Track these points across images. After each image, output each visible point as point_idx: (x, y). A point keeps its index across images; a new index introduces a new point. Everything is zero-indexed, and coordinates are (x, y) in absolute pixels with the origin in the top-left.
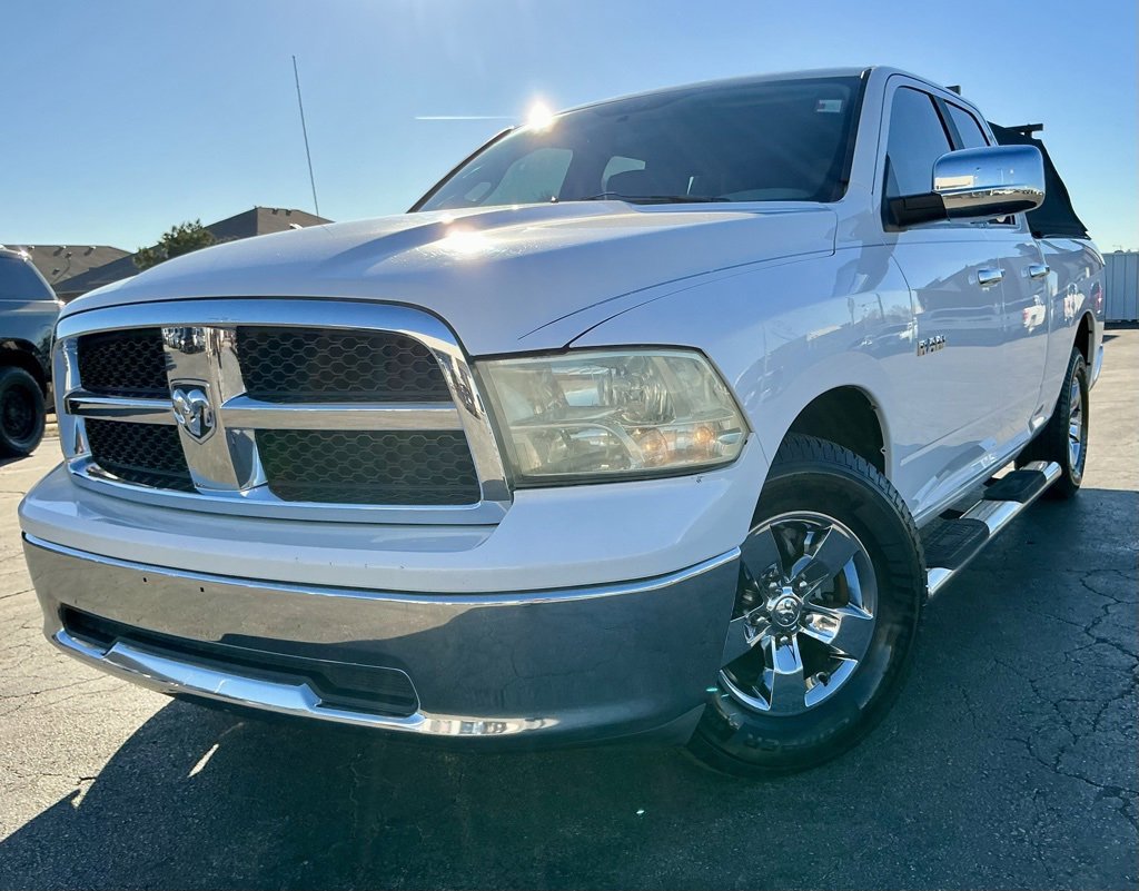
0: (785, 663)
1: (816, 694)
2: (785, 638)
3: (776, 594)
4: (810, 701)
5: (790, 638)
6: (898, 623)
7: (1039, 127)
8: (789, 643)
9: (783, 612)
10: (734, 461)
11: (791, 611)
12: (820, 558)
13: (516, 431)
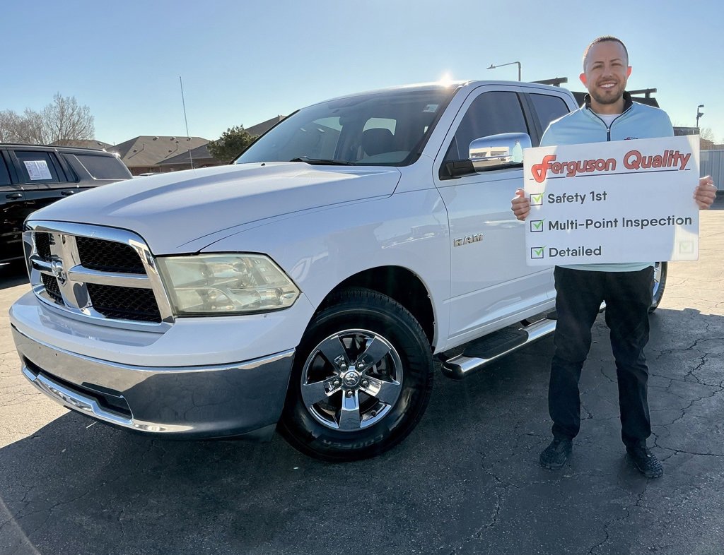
0: (350, 406)
1: (367, 421)
2: (351, 392)
3: (345, 369)
4: (363, 425)
5: (354, 392)
6: (414, 388)
7: (654, 90)
8: (354, 394)
9: (349, 379)
10: (290, 307)
11: (353, 379)
12: (368, 353)
13: (178, 290)
